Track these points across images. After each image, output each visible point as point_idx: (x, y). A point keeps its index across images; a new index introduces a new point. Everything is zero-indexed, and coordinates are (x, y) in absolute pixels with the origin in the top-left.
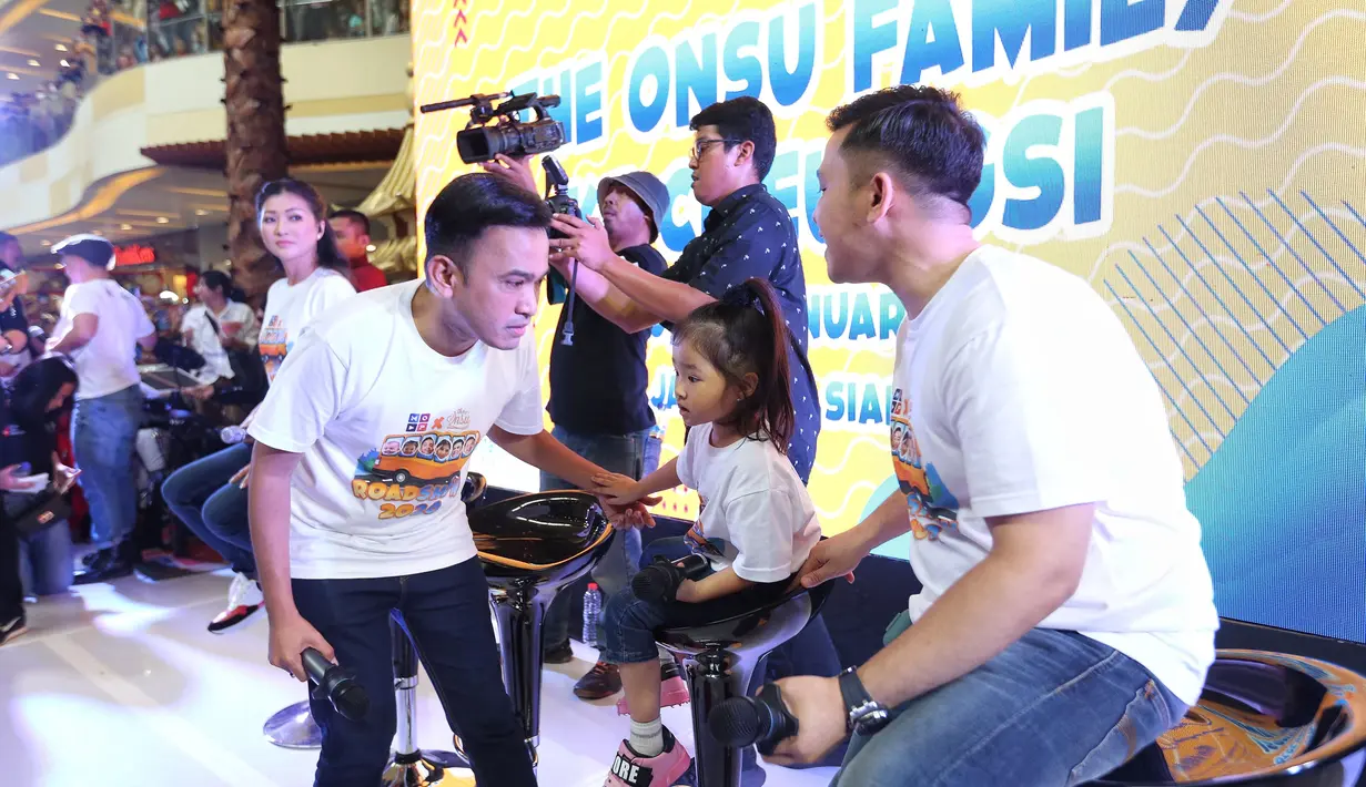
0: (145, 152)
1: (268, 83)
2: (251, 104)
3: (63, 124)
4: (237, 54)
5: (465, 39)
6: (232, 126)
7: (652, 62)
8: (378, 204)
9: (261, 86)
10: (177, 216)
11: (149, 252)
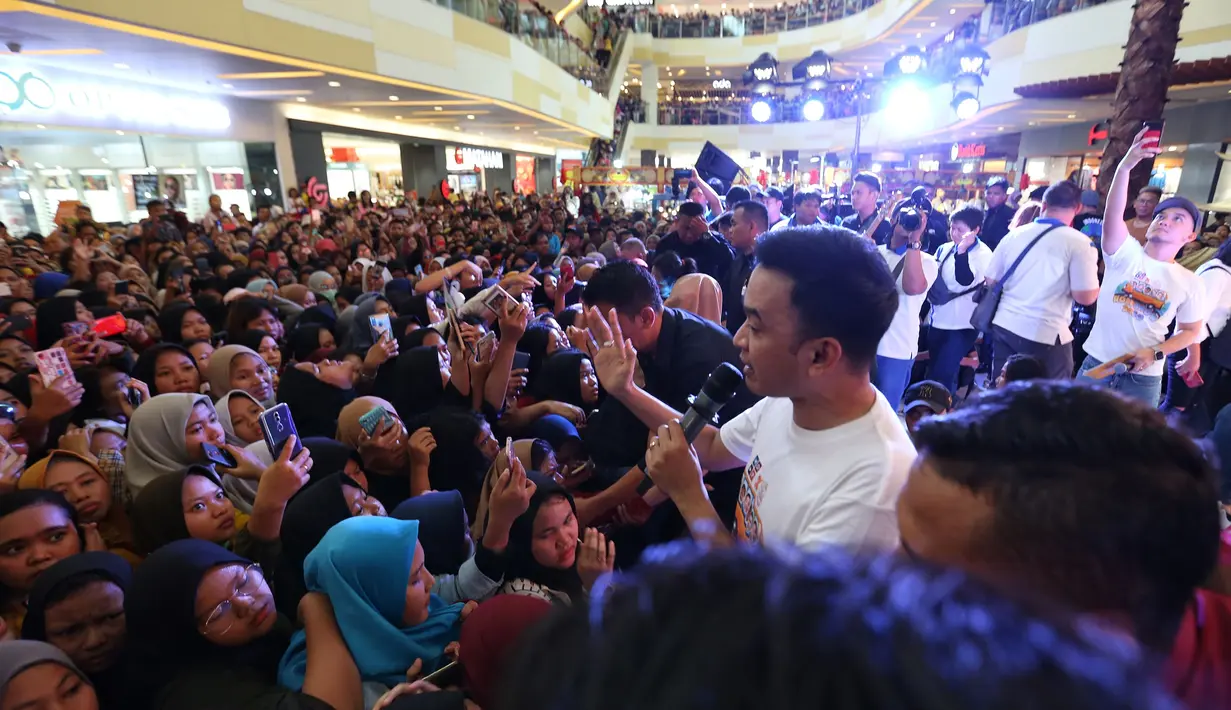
0: (1016, 91)
10: (1012, 126)
11: (982, 148)
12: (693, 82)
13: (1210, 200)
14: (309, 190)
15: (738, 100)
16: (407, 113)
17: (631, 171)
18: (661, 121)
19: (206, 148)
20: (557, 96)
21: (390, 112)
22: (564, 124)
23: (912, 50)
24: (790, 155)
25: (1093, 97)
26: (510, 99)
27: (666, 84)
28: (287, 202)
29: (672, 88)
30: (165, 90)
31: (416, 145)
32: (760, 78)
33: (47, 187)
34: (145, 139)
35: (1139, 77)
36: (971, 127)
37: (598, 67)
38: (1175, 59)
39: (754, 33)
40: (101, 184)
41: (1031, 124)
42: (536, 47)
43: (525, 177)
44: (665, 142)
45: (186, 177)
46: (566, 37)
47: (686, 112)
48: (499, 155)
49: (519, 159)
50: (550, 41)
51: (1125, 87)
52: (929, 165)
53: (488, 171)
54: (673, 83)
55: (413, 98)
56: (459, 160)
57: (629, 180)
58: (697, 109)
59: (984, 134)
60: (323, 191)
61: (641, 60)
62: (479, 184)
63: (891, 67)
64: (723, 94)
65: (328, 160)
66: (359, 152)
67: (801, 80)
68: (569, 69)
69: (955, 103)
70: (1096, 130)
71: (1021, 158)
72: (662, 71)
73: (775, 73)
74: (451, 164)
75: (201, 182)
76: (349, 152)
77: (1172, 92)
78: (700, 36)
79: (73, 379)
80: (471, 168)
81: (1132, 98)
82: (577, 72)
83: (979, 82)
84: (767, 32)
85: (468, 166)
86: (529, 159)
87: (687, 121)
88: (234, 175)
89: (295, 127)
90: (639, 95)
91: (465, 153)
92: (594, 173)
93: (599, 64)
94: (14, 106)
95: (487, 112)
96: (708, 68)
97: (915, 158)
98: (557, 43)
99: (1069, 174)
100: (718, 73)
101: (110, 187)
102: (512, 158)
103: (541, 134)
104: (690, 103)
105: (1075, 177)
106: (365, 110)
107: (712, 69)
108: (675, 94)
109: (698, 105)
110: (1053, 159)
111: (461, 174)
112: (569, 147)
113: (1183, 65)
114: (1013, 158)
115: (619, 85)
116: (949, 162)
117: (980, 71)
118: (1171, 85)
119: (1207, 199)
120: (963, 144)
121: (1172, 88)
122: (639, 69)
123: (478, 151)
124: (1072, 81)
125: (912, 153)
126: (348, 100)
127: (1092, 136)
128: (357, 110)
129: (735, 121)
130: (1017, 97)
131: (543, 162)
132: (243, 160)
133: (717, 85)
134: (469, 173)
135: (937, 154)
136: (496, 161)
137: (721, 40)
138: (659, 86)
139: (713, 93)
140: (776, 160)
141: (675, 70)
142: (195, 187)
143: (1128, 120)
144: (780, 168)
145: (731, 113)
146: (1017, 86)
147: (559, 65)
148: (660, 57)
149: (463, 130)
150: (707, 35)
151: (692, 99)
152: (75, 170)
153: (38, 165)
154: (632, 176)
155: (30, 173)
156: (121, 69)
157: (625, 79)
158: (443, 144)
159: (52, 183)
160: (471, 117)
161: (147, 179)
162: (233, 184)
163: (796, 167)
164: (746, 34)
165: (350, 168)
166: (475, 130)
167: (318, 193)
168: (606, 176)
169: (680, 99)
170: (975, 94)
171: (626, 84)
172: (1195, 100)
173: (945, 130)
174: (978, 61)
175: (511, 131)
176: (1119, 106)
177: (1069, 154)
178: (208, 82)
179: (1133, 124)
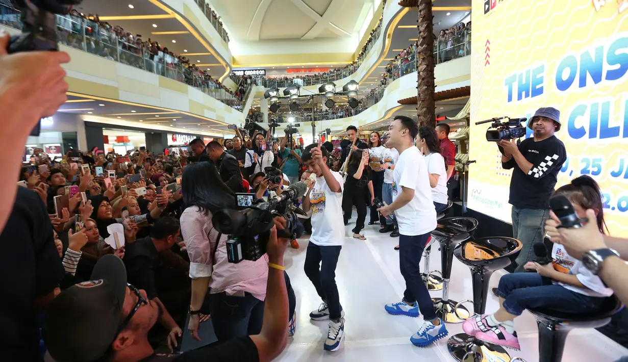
0: (399, 102)
1: (430, 81)
2: (425, 87)
3: (381, 95)
4: (421, 73)
5: (489, 64)
6: (419, 94)
7: (569, 62)
8: (461, 116)
9: (428, 82)
20: (214, 110)
21: (136, 118)
26: (189, 111)
31: (152, 133)
35: (423, 92)
42: (204, 91)
56: (174, 140)
61: (259, 97)
66: (129, 138)
74: (170, 142)
76: (125, 138)
85: (180, 143)
88: (56, 148)
89: (87, 124)
90: (260, 111)
91: (178, 137)
93: (238, 98)
95: (181, 117)
103: (212, 127)
106: (123, 117)
115: (249, 107)
122: (259, 100)
123: (184, 136)
126: (113, 113)
130: (399, 104)
132: (61, 141)
138: (268, 107)
158: (166, 133)
160: (175, 120)
162: (55, 151)
165: (125, 145)
171: (254, 106)
179: (424, 109)
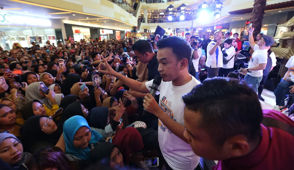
10: (228, 21)
11: (221, 27)
12: (155, 13)
13: (274, 36)
14: (69, 40)
15: (166, 17)
16: (91, 21)
17: (141, 33)
18: (148, 23)
19: (46, 30)
20: (124, 17)
21: (87, 21)
22: (126, 23)
23: (205, 3)
24: (177, 29)
25: (247, 14)
26: (114, 17)
27: (149, 14)
28: (65, 42)
29: (151, 15)
30: (36, 17)
31: (93, 29)
32: (170, 11)
33: (12, 40)
34: (32, 28)
35: (258, 8)
36: (219, 22)
37: (134, 10)
38: (266, 3)
39: (169, 2)
40: (23, 39)
41: (232, 21)
42: (119, 6)
43: (118, 36)
44: (149, 27)
45: (42, 37)
46: (126, 4)
47: (154, 20)
48: (112, 31)
49: (116, 32)
50: (123, 4)
51: (255, 10)
52: (209, 31)
53: (110, 34)
54: (151, 14)
55: (92, 18)
56: (103, 32)
57: (141, 35)
58: (156, 19)
59: (221, 23)
60: (72, 40)
61: (144, 9)
62: (108, 37)
63: (200, 7)
64: (162, 16)
65: (74, 33)
66: (81, 31)
67: (179, 11)
68: (127, 11)
69: (215, 15)
70: (248, 21)
71: (230, 29)
72: (148, 11)
73: (173, 9)
74: (101, 33)
75: (45, 38)
76: (79, 31)
77: (265, 12)
78: (157, 3)
79: (6, 84)
80: (106, 34)
81: (256, 13)
82: (129, 12)
83: (220, 10)
84: (172, 1)
85: (105, 33)
86: (119, 32)
87: (154, 22)
88: (53, 36)
89: (66, 25)
90: (143, 16)
91: (104, 30)
92: (133, 34)
93: (134, 9)
94: (3, 21)
95: (109, 21)
96: (159, 10)
97: (206, 29)
98: (124, 5)
99: (241, 32)
100: (161, 11)
101: (26, 40)
102: (115, 31)
103: (121, 26)
104: (155, 18)
105: (243, 33)
106: (81, 21)
107: (160, 10)
108: (151, 16)
109: (157, 18)
110: (237, 29)
111: (104, 35)
112: (128, 29)
113: (268, 5)
114: (228, 29)
115: (139, 14)
116: (214, 30)
117: (221, 7)
118: (265, 10)
119: (273, 36)
120: (217, 26)
121: (265, 11)
122: (143, 11)
124: (242, 10)
125: (205, 28)
126: (77, 19)
127: (247, 23)
128: (80, 21)
129: (165, 22)
130: (229, 14)
131: (122, 32)
132: (55, 33)
133: (161, 14)
134: (106, 35)
135: (211, 28)
136: (111, 32)
137: (162, 4)
138: (148, 14)
139: (160, 16)
140: (174, 30)
141: (151, 11)
142: (44, 39)
143: (255, 18)
144: (175, 32)
145: (164, 20)
146: (229, 11)
147: (125, 9)
148: (148, 8)
149: (104, 25)
150: (158, 2)
151: (155, 17)
152: (17, 36)
153: (10, 35)
154: (142, 35)
155: (8, 37)
156: (26, 12)
157: (140, 13)
158: (99, 28)
159: (13, 39)
160: (105, 22)
161: (33, 37)
162: (52, 38)
163: (179, 32)
164: (167, 2)
165: (79, 34)
166: (107, 25)
167: (71, 40)
168: (136, 35)
169: (152, 17)
170: (219, 13)
171: (140, 14)
172: (271, 14)
173: (213, 22)
174: (220, 5)
175: (114, 25)
176: (253, 15)
177: (241, 27)
178: (46, 15)
179: (256, 19)
